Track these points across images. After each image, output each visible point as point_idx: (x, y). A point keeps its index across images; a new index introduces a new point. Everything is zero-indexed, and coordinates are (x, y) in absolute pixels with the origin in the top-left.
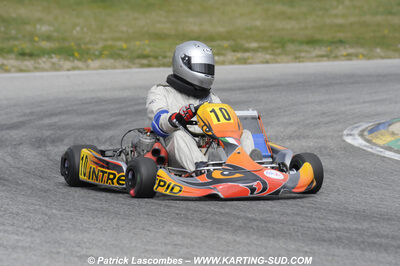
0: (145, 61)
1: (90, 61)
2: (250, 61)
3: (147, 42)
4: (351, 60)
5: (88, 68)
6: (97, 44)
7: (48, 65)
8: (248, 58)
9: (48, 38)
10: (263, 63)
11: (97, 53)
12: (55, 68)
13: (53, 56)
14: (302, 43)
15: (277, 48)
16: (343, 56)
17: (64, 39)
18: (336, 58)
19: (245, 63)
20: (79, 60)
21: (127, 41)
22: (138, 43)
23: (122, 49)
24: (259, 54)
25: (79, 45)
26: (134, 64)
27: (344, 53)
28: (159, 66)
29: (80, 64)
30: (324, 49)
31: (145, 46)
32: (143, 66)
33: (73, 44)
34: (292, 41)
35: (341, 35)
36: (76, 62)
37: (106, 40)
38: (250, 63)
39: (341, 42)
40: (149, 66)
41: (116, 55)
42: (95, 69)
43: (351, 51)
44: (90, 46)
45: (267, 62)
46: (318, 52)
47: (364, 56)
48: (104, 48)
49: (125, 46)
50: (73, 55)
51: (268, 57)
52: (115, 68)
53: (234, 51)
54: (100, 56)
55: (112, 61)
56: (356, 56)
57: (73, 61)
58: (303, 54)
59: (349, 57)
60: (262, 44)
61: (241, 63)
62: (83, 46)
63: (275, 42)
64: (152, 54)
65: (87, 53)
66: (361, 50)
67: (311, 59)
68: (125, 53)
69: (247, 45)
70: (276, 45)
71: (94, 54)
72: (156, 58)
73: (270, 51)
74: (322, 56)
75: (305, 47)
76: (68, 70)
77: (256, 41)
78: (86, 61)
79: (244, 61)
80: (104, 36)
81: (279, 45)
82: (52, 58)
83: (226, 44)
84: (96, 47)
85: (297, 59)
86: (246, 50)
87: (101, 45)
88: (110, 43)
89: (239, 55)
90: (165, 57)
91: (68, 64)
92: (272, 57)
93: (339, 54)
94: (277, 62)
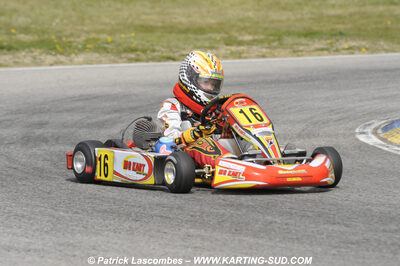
0: (133, 56)
1: (73, 55)
2: (245, 55)
3: (133, 34)
4: (353, 53)
5: (72, 62)
6: (79, 37)
7: (28, 60)
8: (243, 52)
9: (26, 30)
10: (258, 57)
11: (80, 46)
12: (36, 62)
13: (33, 49)
14: (299, 35)
15: (274, 41)
16: (344, 49)
17: (43, 32)
18: (337, 51)
19: (240, 57)
20: (61, 54)
21: (111, 33)
22: (123, 36)
23: (108, 43)
24: (254, 47)
25: (60, 38)
26: (121, 58)
27: (346, 46)
28: (148, 60)
29: (62, 58)
30: (323, 42)
31: (132, 39)
32: (130, 60)
33: (53, 37)
34: (289, 33)
35: (340, 27)
36: (59, 56)
37: (88, 32)
38: (246, 58)
39: (341, 34)
40: (137, 60)
41: (101, 48)
42: (80, 64)
43: (353, 44)
44: (72, 39)
45: (263, 56)
46: (317, 45)
47: (367, 49)
48: (88, 41)
49: (109, 39)
50: (55, 49)
51: (264, 50)
52: (100, 62)
53: (227, 45)
54: (83, 49)
55: (96, 55)
56: (359, 49)
57: (55, 55)
58: (301, 48)
59: (351, 50)
60: (256, 37)
61: (235, 58)
62: (64, 39)
63: (271, 35)
64: (140, 47)
65: (70, 47)
66: (364, 43)
67: (310, 53)
68: (110, 46)
69: (240, 38)
70: (272, 38)
71: (76, 48)
72: (144, 51)
73: (266, 45)
74: (322, 50)
75: (304, 40)
76: (51, 65)
77: (250, 33)
78: (69, 55)
79: (239, 55)
80: (86, 28)
81: (275, 38)
82: (32, 52)
83: (218, 37)
84: (78, 40)
85: (296, 53)
86: (240, 43)
87: (83, 38)
88: (93, 35)
89: (233, 48)
90: (154, 51)
91: (50, 59)
92: (268, 50)
93: (340, 47)
94: (274, 56)
